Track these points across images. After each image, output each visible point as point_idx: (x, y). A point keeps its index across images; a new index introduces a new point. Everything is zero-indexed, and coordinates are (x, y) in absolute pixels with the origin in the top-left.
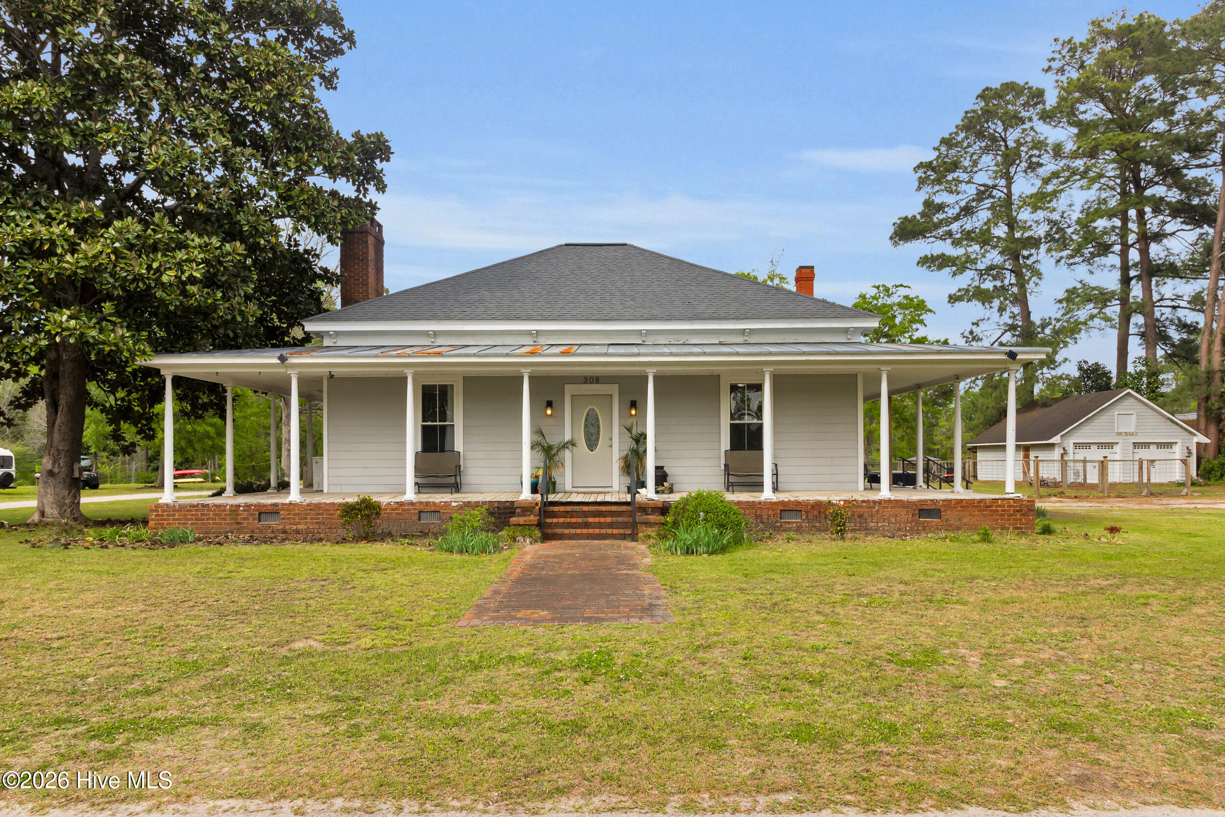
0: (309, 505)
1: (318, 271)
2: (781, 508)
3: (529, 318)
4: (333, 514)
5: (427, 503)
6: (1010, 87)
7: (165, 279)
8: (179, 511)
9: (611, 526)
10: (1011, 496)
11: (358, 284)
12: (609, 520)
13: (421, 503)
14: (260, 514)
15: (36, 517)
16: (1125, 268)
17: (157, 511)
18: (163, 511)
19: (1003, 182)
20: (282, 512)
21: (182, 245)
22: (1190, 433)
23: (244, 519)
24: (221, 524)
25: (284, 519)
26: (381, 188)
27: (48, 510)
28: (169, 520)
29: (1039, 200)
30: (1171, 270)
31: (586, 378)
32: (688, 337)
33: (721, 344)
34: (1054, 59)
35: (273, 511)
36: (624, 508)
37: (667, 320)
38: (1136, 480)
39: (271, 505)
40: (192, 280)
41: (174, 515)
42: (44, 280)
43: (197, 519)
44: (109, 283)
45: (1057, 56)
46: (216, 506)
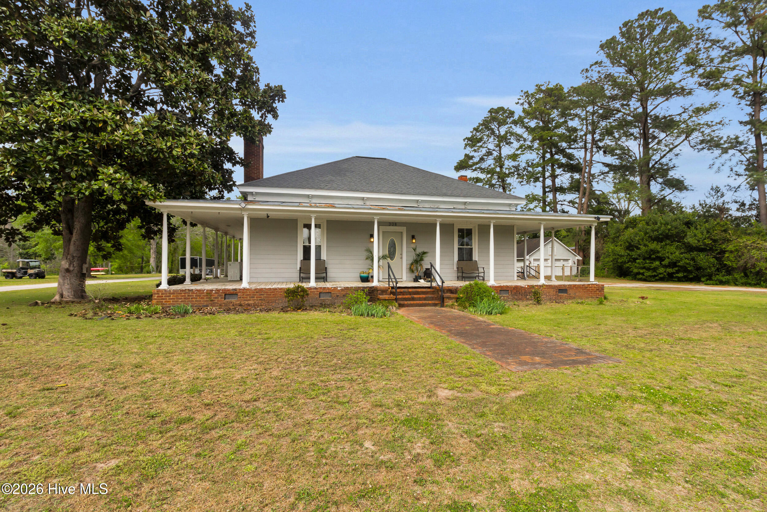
0: (255, 289)
1: (238, 159)
2: (500, 289)
3: (363, 191)
4: (270, 295)
5: (324, 288)
6: (502, 109)
7: (174, 153)
8: (173, 293)
9: (425, 299)
10: (594, 283)
11: (254, 169)
12: (424, 296)
13: (321, 288)
14: (225, 295)
15: (57, 298)
16: (544, 187)
17: (158, 294)
18: (162, 294)
19: (497, 149)
20: (239, 294)
21: (183, 134)
22: (575, 255)
23: (215, 298)
24: (200, 301)
25: (240, 298)
26: (275, 116)
27: (65, 293)
28: (166, 299)
29: (514, 157)
30: (562, 190)
31: (390, 223)
32: (439, 205)
33: (454, 208)
34: (520, 99)
35: (234, 293)
36: (429, 290)
37: (432, 195)
38: (569, 274)
39: (232, 290)
40: (192, 155)
41: (170, 296)
42: (97, 147)
43: (185, 299)
44: (138, 152)
45: (521, 97)
46: (197, 290)
